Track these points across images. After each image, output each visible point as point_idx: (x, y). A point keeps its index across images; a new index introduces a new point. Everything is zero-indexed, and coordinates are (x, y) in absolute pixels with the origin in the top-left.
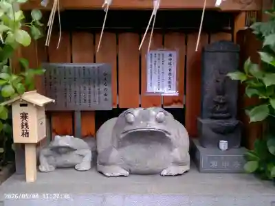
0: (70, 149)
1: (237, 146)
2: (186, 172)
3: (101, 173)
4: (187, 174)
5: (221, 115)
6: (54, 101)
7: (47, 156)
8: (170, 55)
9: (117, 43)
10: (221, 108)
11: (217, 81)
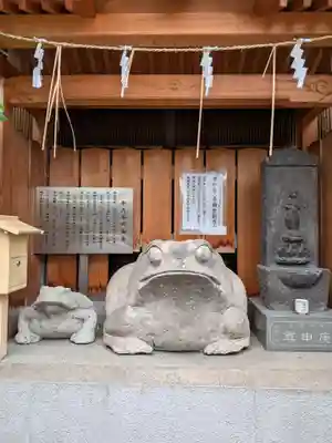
0: (63, 309)
1: (323, 309)
2: (245, 349)
3: (108, 347)
4: (245, 353)
5: (295, 259)
6: (42, 232)
7: (29, 319)
8: (215, 178)
9: (142, 163)
10: (293, 248)
11: (287, 209)
